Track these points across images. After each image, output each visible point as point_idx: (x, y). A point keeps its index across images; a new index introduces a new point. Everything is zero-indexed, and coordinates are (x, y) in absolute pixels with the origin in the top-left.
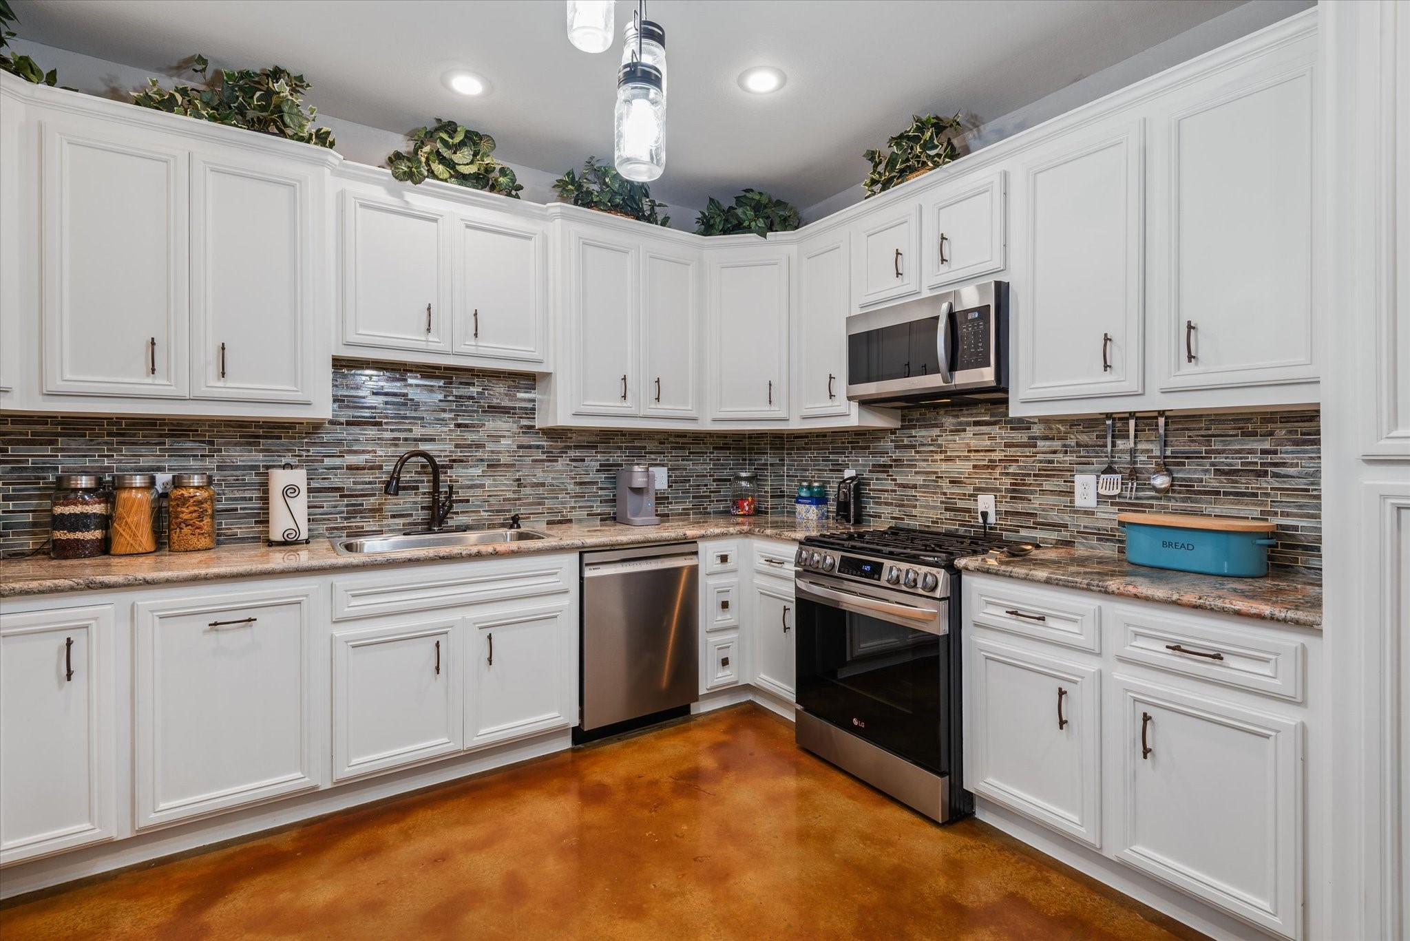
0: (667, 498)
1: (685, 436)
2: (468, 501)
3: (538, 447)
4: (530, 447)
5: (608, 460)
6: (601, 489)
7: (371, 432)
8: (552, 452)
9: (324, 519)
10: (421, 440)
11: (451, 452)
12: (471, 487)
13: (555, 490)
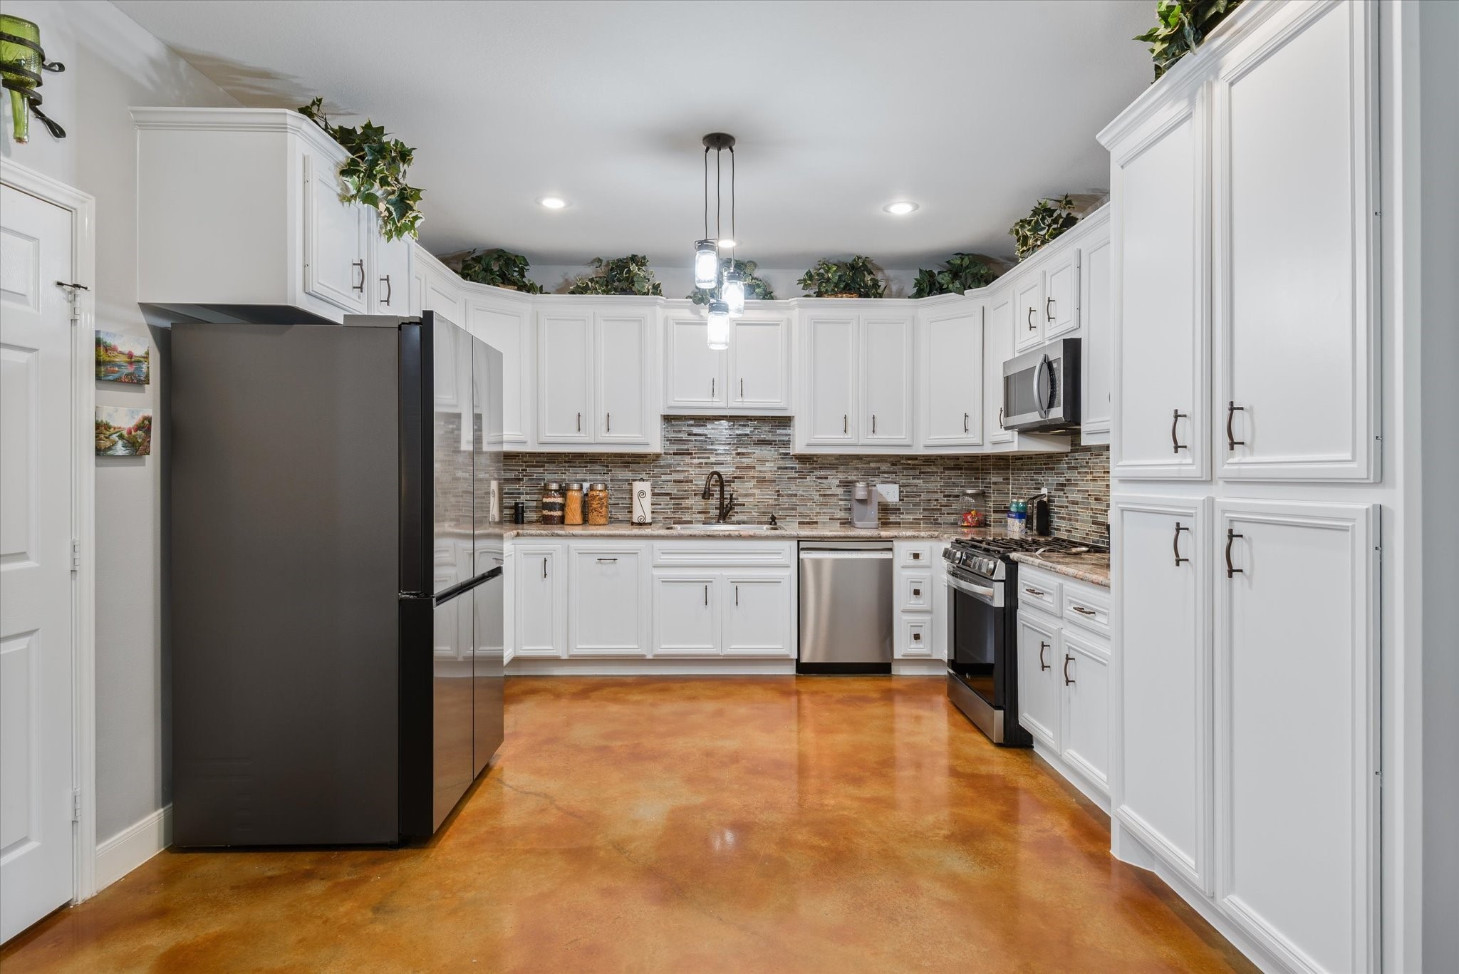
0: (899, 509)
1: (916, 459)
2: (744, 505)
3: (792, 468)
4: (786, 468)
5: (846, 478)
6: (841, 500)
7: (687, 459)
8: (802, 472)
9: (662, 512)
10: (715, 464)
11: (733, 471)
12: (746, 495)
13: (805, 499)
